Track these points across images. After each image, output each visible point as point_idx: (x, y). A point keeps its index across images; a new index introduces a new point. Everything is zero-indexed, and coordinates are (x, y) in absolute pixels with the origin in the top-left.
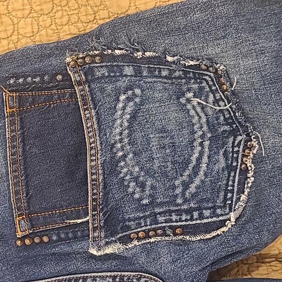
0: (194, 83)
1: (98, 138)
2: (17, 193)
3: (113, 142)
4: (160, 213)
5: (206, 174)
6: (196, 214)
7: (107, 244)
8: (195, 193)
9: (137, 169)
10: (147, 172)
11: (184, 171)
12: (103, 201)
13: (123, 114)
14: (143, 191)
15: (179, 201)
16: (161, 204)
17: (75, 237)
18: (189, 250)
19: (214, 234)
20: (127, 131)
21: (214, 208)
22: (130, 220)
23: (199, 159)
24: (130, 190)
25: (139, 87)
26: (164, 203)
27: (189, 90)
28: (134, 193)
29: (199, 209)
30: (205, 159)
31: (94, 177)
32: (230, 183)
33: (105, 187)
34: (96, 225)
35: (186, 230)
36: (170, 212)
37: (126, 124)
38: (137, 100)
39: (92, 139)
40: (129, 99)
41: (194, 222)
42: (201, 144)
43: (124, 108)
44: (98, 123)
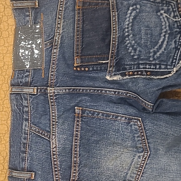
0: (165, 6)
1: (117, 25)
3: (124, 28)
4: (141, 64)
5: (165, 49)
6: (158, 67)
7: (115, 75)
8: (159, 57)
9: (133, 42)
10: (138, 44)
11: (155, 46)
12: (116, 54)
13: (130, 16)
14: (135, 52)
15: (151, 59)
16: (142, 60)
17: (101, 70)
18: (152, 82)
19: (165, 76)
20: (131, 24)
21: (167, 65)
22: (127, 65)
23: (163, 42)
24: (129, 51)
25: (139, 4)
26: (144, 59)
27: (162, 9)
28: (131, 52)
29: (160, 64)
30: (165, 43)
31: (114, 42)
32: (176, 55)
33: (118, 48)
34: (111, 65)
35: (152, 73)
36: (146, 64)
37: (131, 21)
38: (138, 10)
39: (114, 25)
40: (133, 10)
41: (157, 70)
42: (165, 36)
43: (131, 13)
44: (118, 19)
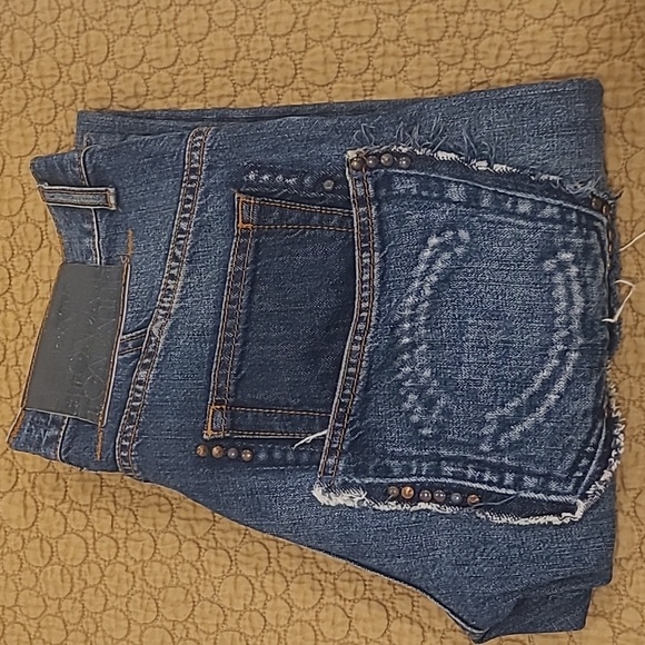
1: (375, 303)
2: (223, 365)
3: (397, 318)
4: (448, 459)
5: (548, 415)
6: (509, 478)
7: (346, 486)
8: (517, 442)
9: (427, 373)
10: (443, 383)
11: (511, 398)
12: (357, 410)
13: (427, 272)
14: (428, 413)
15: (485, 448)
16: (450, 444)
17: (297, 463)
19: (533, 521)
20: (426, 304)
21: (548, 477)
22: (393, 456)
23: (548, 384)
24: (407, 406)
25: (466, 227)
26: (459, 443)
27: (566, 247)
28: (411, 412)
29: (518, 471)
30: (560, 385)
31: (352, 370)
32: (593, 440)
33: (366, 389)
34: (335, 446)
35: (490, 502)
36: (466, 461)
37: (428, 292)
38: (459, 251)
39: (366, 305)
40: (444, 247)
41: (503, 491)
42: (562, 356)
43: (431, 261)
44: (381, 278)
